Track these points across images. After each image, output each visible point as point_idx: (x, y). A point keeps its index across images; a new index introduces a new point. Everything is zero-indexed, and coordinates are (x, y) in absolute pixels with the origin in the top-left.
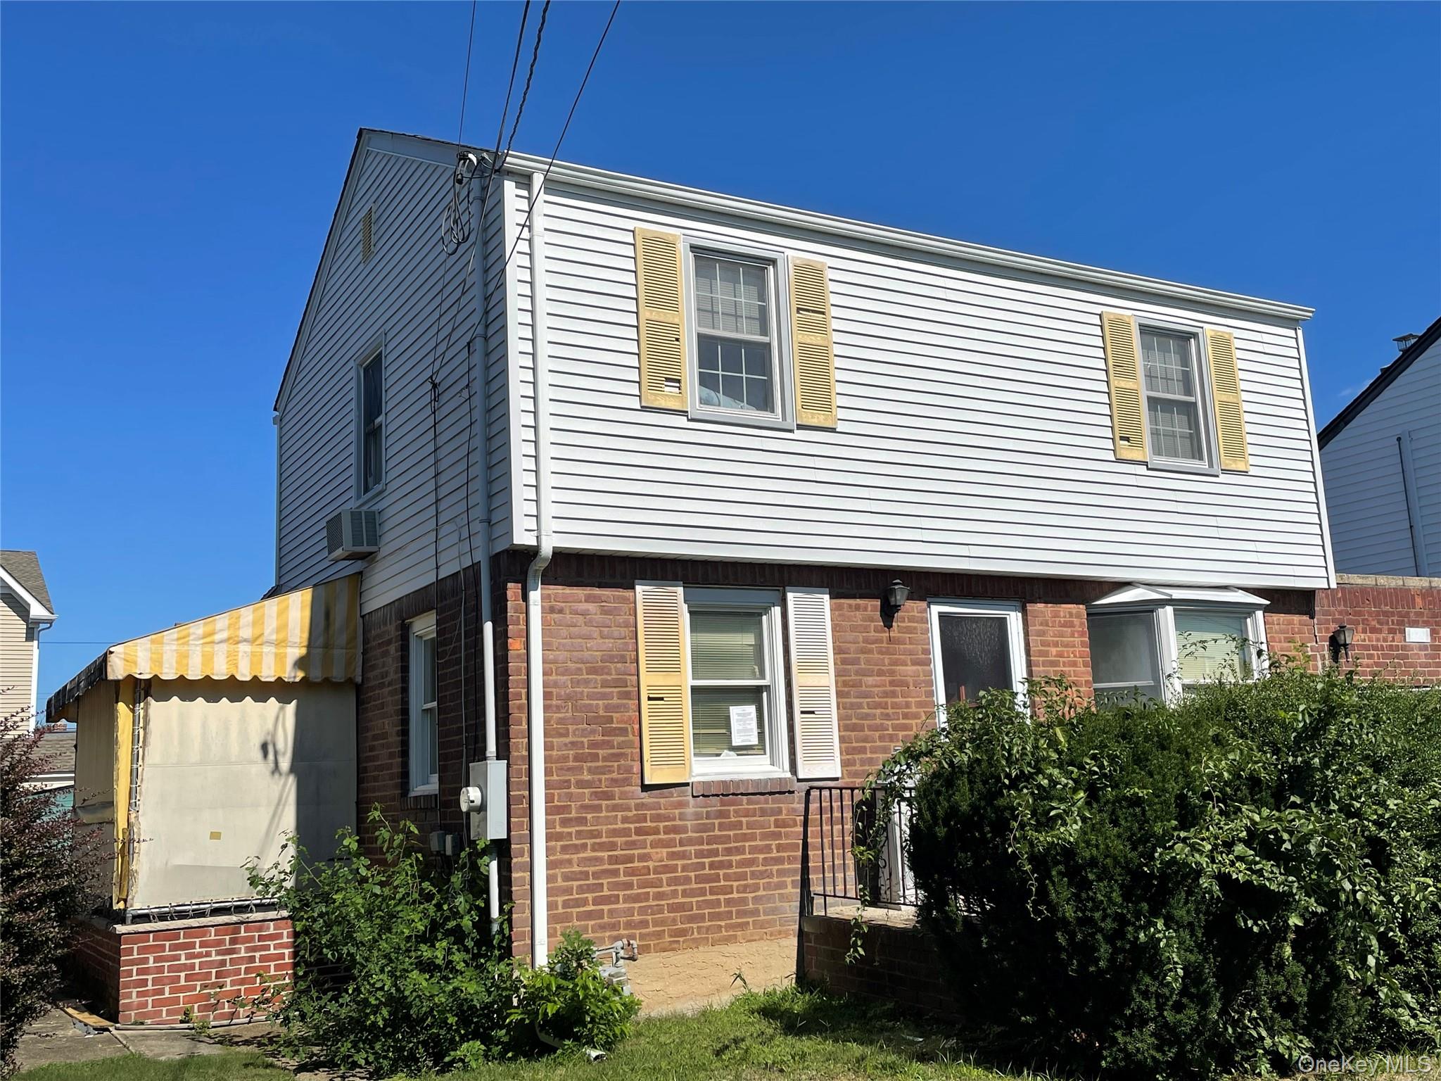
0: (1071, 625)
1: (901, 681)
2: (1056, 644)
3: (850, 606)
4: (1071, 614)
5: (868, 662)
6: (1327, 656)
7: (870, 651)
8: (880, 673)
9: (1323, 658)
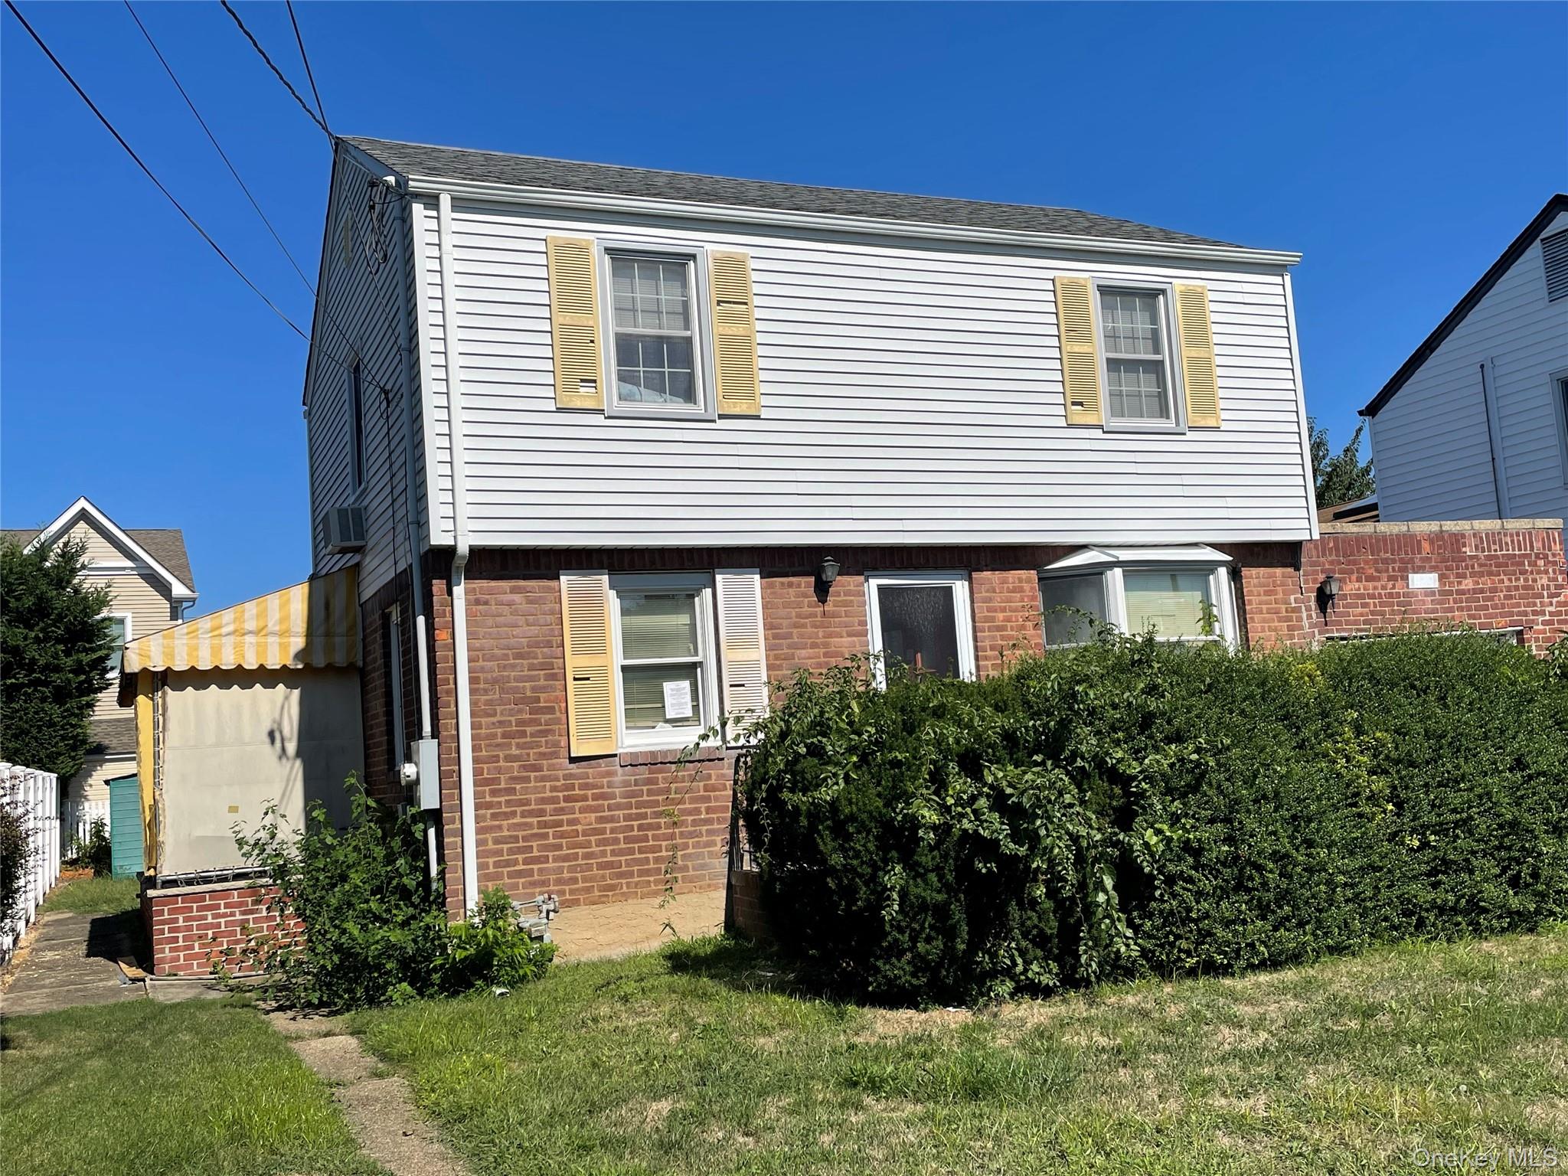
0: (1021, 590)
1: (837, 652)
2: (1003, 610)
3: (782, 584)
4: (1020, 580)
5: (801, 636)
6: (1313, 607)
7: (804, 626)
8: (814, 646)
9: (1309, 609)
